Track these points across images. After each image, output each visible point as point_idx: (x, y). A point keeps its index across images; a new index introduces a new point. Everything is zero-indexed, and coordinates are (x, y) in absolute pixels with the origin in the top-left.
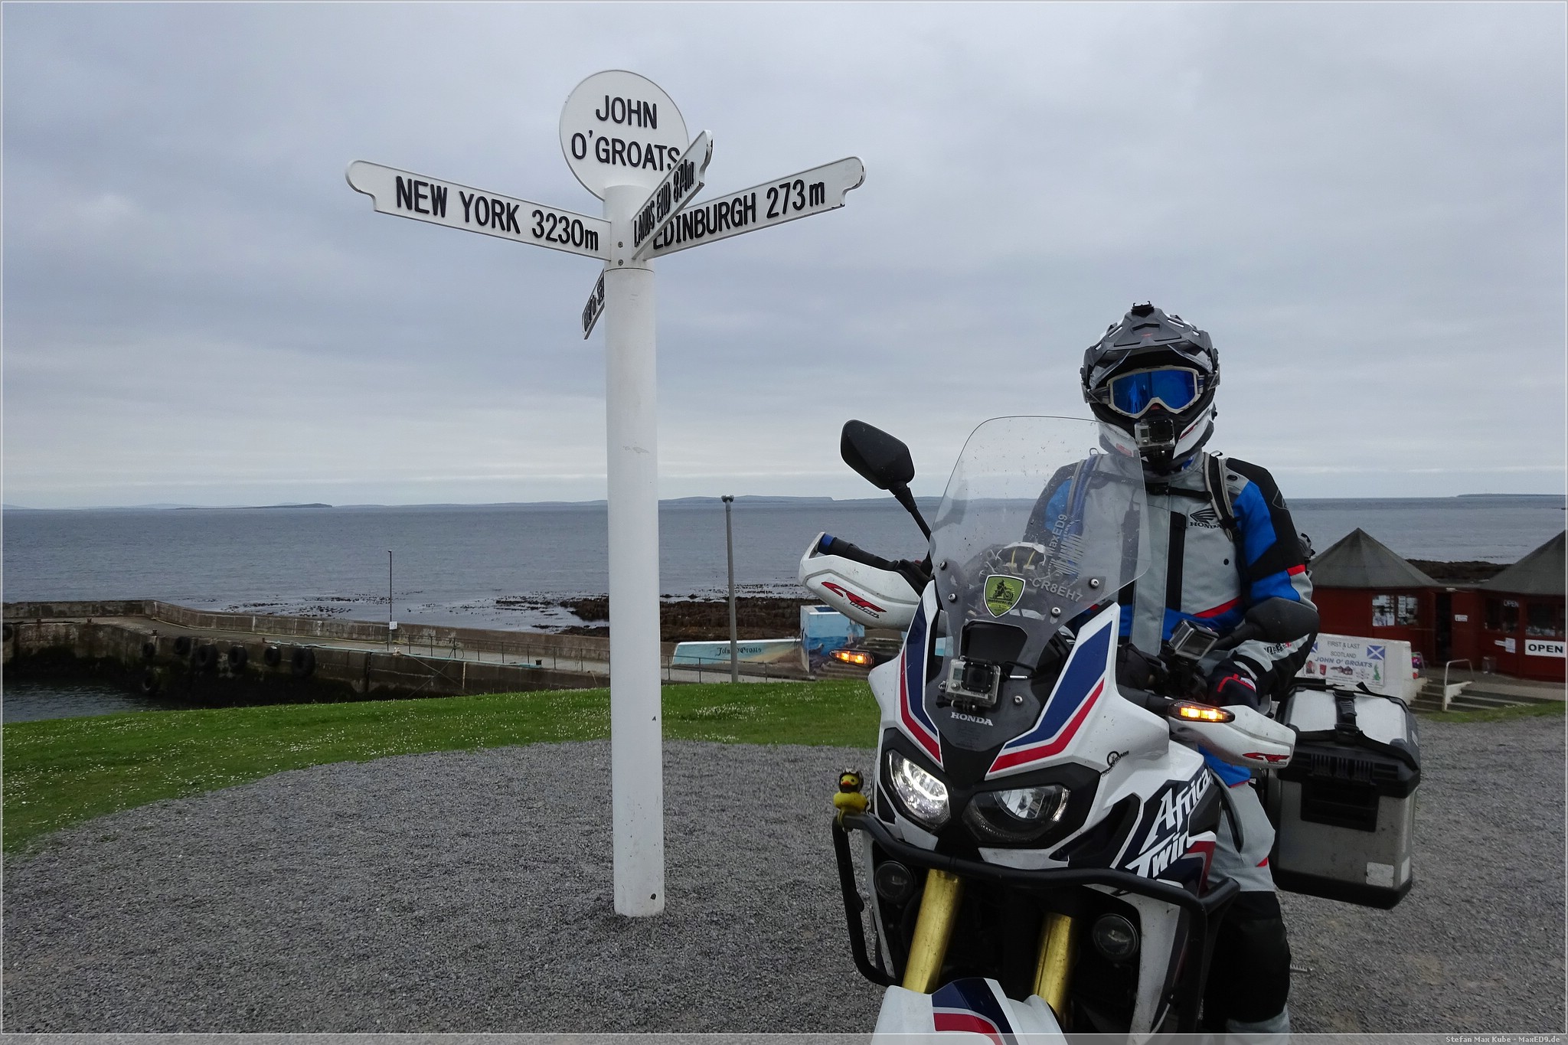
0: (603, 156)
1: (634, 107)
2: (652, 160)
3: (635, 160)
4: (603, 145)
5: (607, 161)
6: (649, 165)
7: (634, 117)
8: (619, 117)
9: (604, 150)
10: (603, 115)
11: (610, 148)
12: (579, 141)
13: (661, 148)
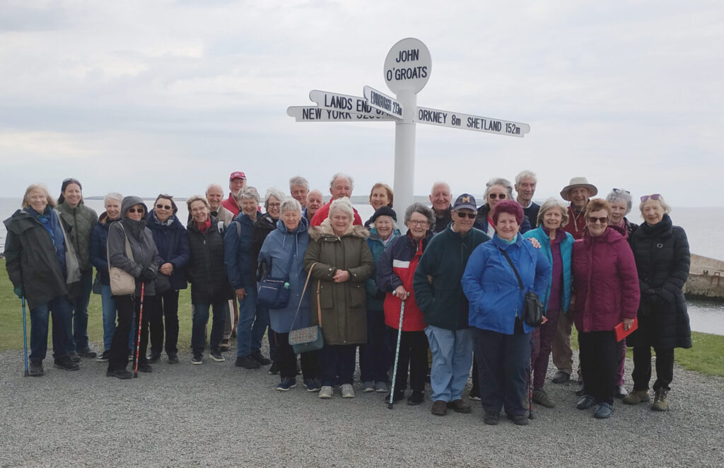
0: (398, 77)
1: (410, 53)
2: (416, 75)
8: (404, 59)
9: (399, 75)
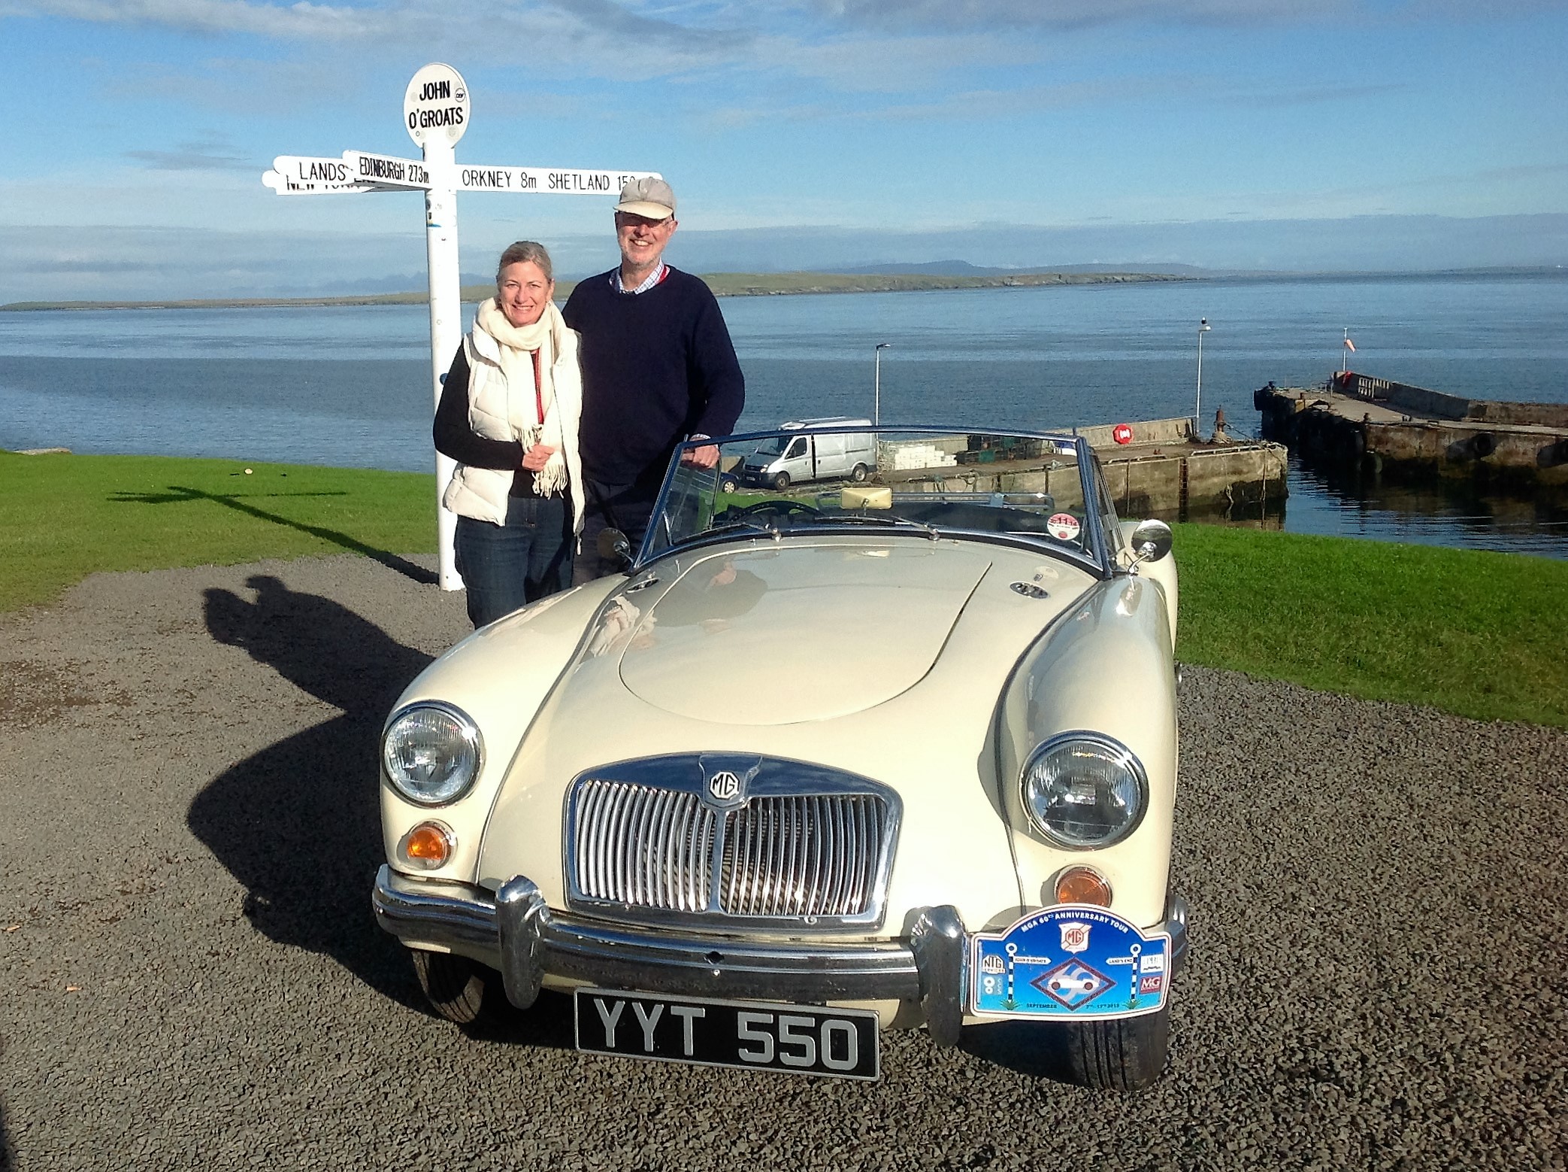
0: (424, 123)
1: (438, 87)
2: (448, 120)
3: (439, 122)
4: (424, 117)
5: (426, 126)
6: (447, 122)
7: (439, 92)
8: (431, 96)
9: (426, 120)
10: (423, 97)
11: (427, 117)
12: (412, 116)
13: (452, 109)
